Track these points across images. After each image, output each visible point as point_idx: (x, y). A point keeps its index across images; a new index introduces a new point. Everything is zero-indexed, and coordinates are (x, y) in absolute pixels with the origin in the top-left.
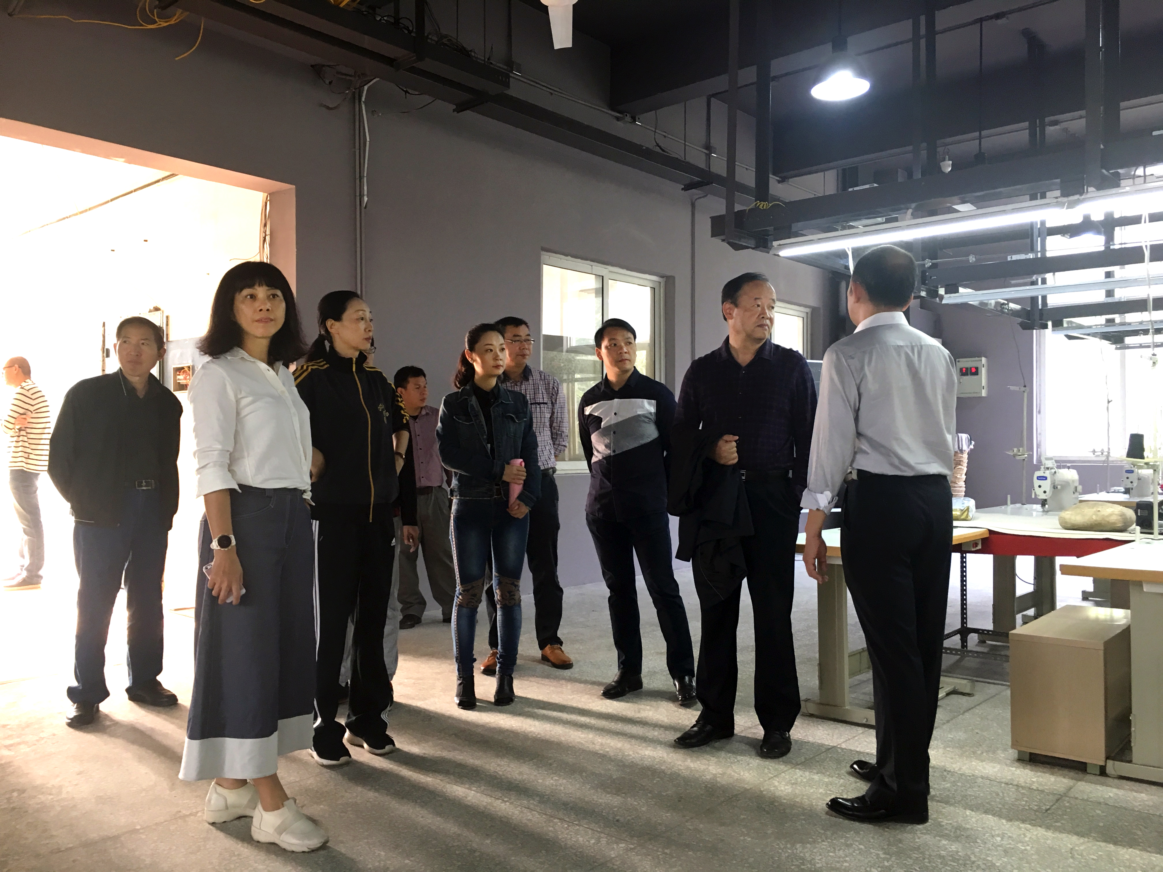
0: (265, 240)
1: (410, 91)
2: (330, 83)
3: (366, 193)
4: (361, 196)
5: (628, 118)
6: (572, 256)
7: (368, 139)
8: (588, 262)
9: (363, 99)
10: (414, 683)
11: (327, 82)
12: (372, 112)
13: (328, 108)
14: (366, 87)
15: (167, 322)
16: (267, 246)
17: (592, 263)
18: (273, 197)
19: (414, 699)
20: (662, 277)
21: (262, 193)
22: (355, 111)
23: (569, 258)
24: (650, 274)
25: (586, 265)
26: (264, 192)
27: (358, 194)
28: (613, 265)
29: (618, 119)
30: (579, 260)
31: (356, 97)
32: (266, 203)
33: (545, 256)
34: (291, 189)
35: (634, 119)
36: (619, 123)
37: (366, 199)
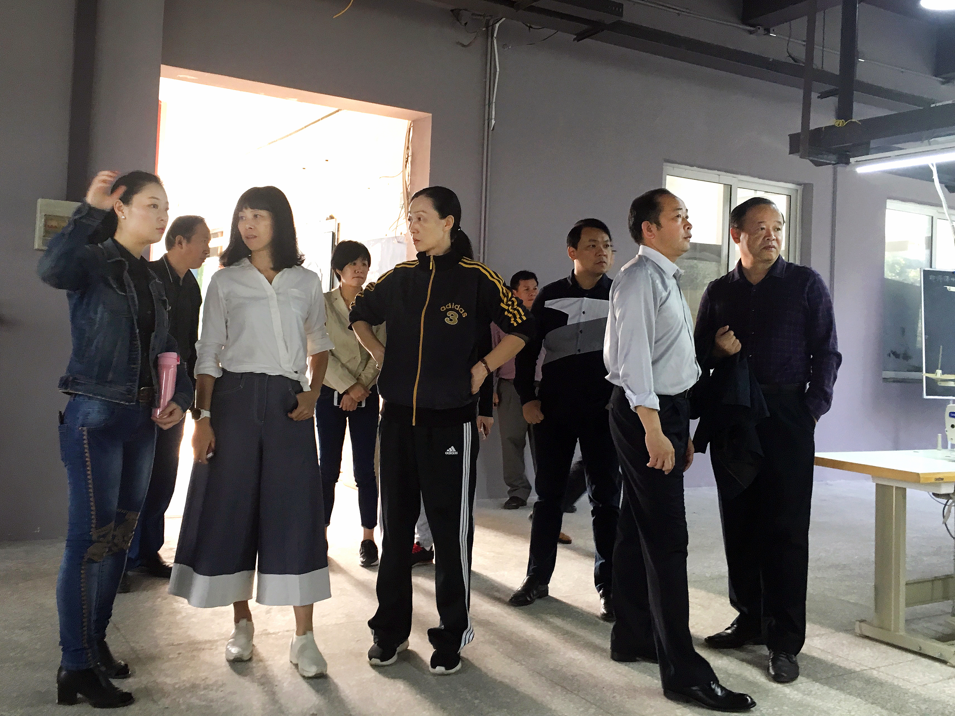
0: (407, 161)
1: (533, 26)
2: (466, 24)
3: (493, 117)
4: (489, 120)
5: (761, 31)
6: (699, 167)
7: (498, 70)
8: (716, 172)
9: (495, 35)
10: (494, 556)
11: (463, 23)
12: (503, 46)
13: (463, 46)
14: (497, 25)
15: (338, 228)
16: (409, 165)
17: (719, 173)
18: (415, 124)
19: (487, 569)
20: (800, 184)
21: (407, 121)
22: (487, 45)
23: (695, 168)
24: (786, 182)
25: (713, 174)
26: (409, 120)
27: (486, 118)
28: (742, 174)
29: (751, 32)
30: (706, 170)
31: (488, 33)
32: (410, 129)
33: (668, 167)
34: (429, 116)
35: (768, 31)
36: (752, 35)
37: (493, 122)
